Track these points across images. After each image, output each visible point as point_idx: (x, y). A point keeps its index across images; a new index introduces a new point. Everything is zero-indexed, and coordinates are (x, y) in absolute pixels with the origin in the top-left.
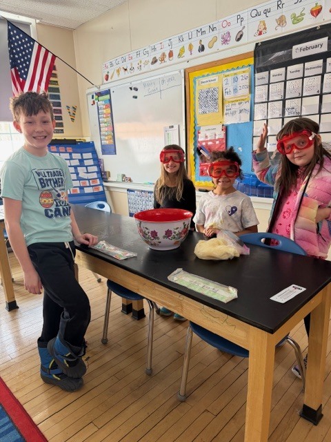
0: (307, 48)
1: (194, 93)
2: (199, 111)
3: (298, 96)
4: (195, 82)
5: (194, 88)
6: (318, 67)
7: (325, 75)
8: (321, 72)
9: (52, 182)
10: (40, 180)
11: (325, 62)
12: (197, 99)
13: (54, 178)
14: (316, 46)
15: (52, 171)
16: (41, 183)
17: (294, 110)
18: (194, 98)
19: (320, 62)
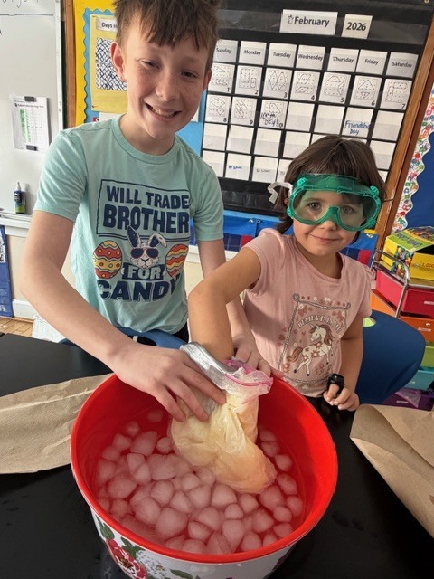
0: (305, 21)
1: (86, 42)
2: (95, 81)
3: (282, 97)
4: (88, 22)
5: (86, 30)
6: (318, 58)
7: (326, 74)
8: (320, 68)
9: (151, 217)
10: (108, 208)
11: (328, 52)
12: (92, 58)
13: (158, 209)
14: (320, 23)
15: (162, 194)
16: (107, 216)
17: (274, 119)
18: (86, 54)
19: (321, 50)
